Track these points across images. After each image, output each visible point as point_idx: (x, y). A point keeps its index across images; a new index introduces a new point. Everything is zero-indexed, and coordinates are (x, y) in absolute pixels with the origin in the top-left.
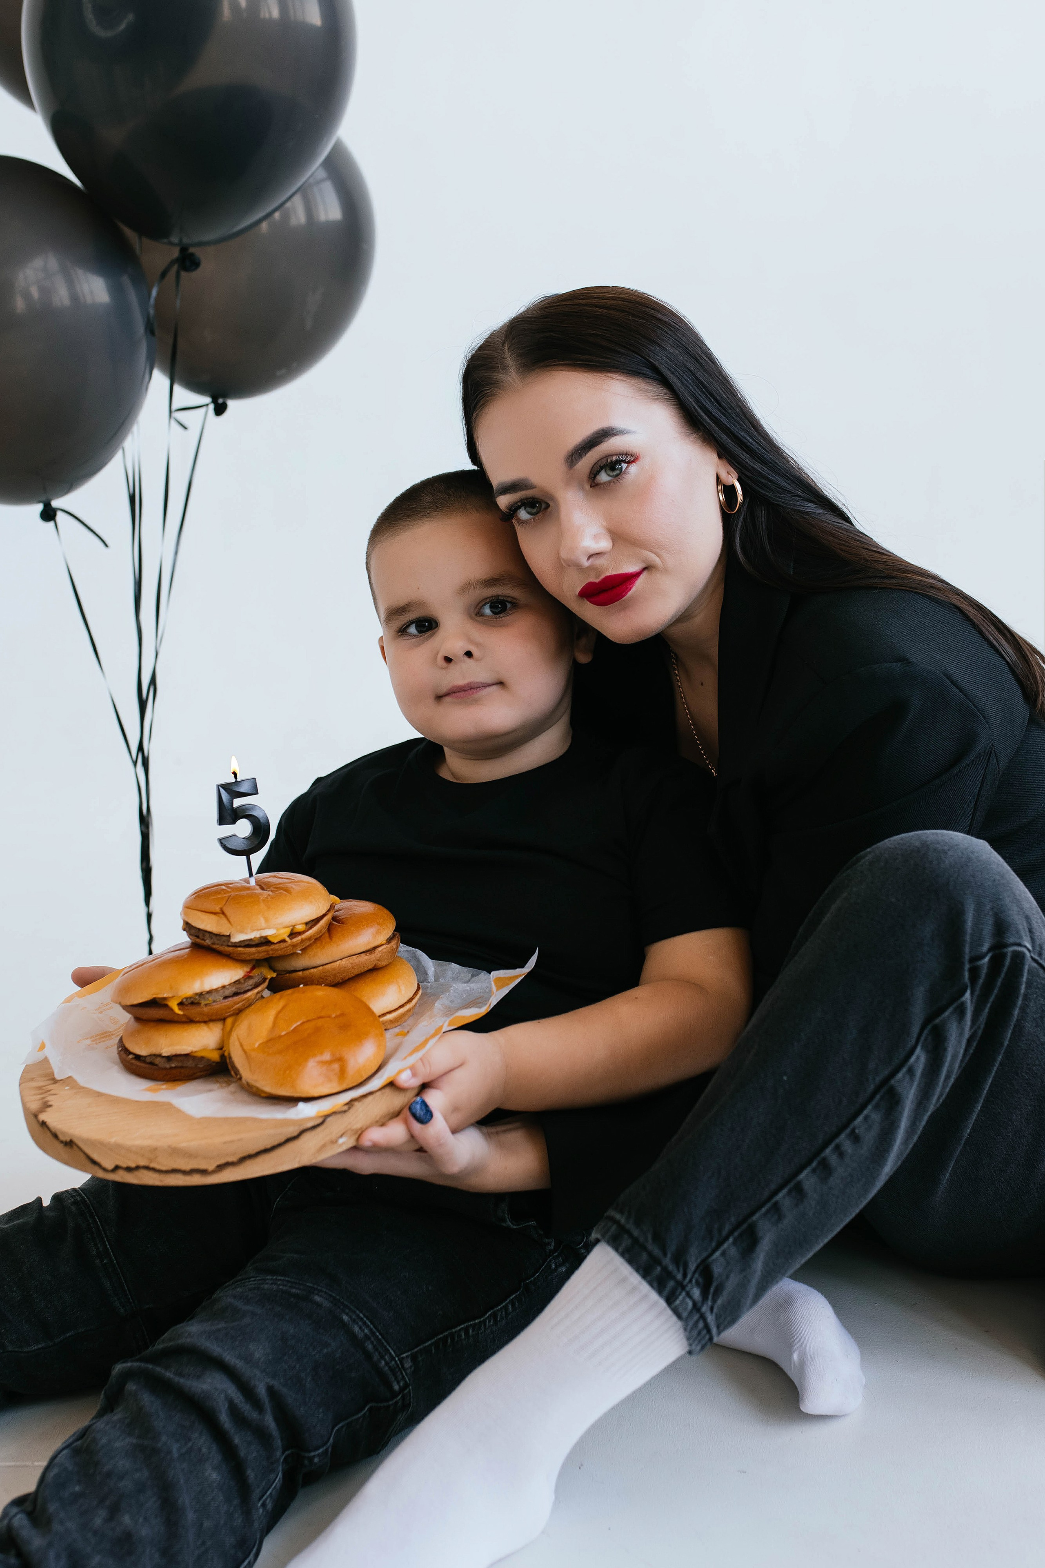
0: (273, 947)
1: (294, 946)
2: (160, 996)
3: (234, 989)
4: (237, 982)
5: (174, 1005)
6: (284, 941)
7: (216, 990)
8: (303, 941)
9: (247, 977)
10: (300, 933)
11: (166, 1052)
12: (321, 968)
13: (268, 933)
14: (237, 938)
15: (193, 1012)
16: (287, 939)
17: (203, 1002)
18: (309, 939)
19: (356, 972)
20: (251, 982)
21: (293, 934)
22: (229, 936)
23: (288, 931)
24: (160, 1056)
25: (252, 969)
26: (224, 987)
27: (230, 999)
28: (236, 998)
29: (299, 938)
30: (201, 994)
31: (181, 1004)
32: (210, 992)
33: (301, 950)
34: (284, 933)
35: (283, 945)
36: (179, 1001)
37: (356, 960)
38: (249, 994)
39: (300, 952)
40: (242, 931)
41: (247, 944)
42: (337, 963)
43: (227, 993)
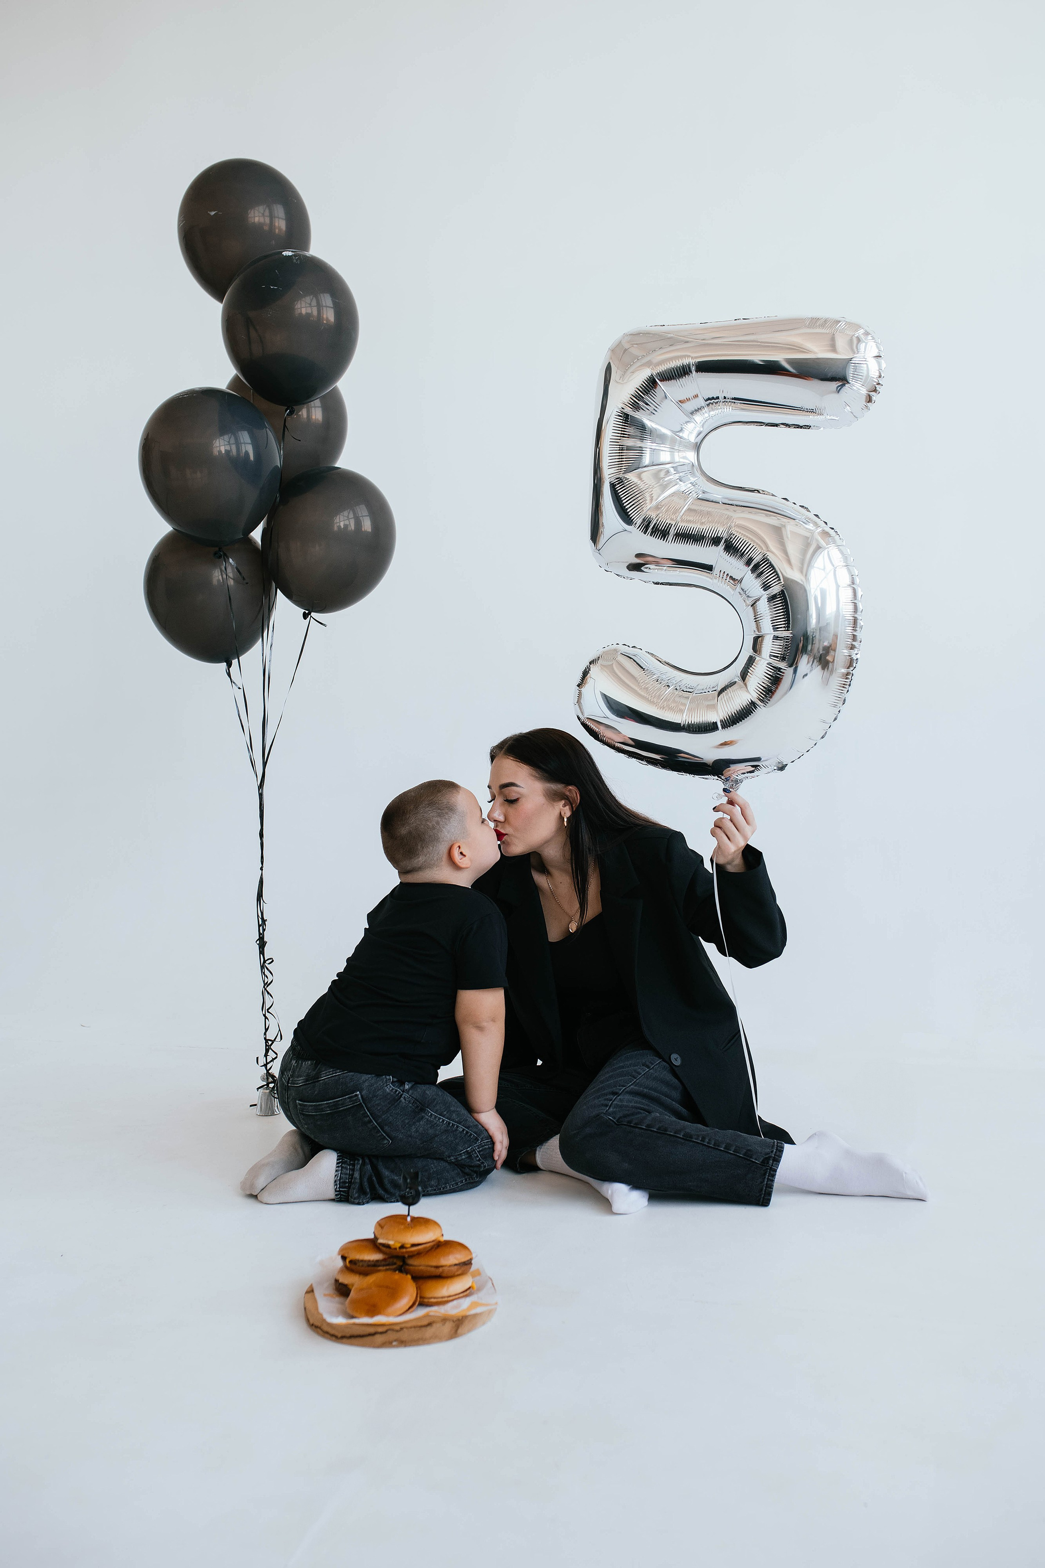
0: (391, 1250)
1: (403, 1253)
2: (345, 1255)
3: (373, 1263)
4: (377, 1261)
5: (347, 1261)
6: (396, 1249)
7: (365, 1261)
8: (407, 1251)
9: (384, 1260)
10: (406, 1248)
11: (341, 1281)
12: (414, 1268)
13: (391, 1243)
14: (379, 1242)
15: (353, 1266)
16: (398, 1249)
17: (360, 1264)
18: (412, 1252)
19: (426, 1274)
20: (383, 1263)
21: (402, 1247)
23: (399, 1245)
25: (388, 1258)
26: (369, 1261)
28: (373, 1268)
29: (404, 1250)
30: (357, 1262)
32: (362, 1261)
33: (408, 1257)
34: (398, 1245)
36: (351, 1260)
37: (428, 1269)
38: (382, 1267)
39: (406, 1257)
40: (383, 1238)
41: (383, 1245)
42: (420, 1268)
43: (369, 1263)
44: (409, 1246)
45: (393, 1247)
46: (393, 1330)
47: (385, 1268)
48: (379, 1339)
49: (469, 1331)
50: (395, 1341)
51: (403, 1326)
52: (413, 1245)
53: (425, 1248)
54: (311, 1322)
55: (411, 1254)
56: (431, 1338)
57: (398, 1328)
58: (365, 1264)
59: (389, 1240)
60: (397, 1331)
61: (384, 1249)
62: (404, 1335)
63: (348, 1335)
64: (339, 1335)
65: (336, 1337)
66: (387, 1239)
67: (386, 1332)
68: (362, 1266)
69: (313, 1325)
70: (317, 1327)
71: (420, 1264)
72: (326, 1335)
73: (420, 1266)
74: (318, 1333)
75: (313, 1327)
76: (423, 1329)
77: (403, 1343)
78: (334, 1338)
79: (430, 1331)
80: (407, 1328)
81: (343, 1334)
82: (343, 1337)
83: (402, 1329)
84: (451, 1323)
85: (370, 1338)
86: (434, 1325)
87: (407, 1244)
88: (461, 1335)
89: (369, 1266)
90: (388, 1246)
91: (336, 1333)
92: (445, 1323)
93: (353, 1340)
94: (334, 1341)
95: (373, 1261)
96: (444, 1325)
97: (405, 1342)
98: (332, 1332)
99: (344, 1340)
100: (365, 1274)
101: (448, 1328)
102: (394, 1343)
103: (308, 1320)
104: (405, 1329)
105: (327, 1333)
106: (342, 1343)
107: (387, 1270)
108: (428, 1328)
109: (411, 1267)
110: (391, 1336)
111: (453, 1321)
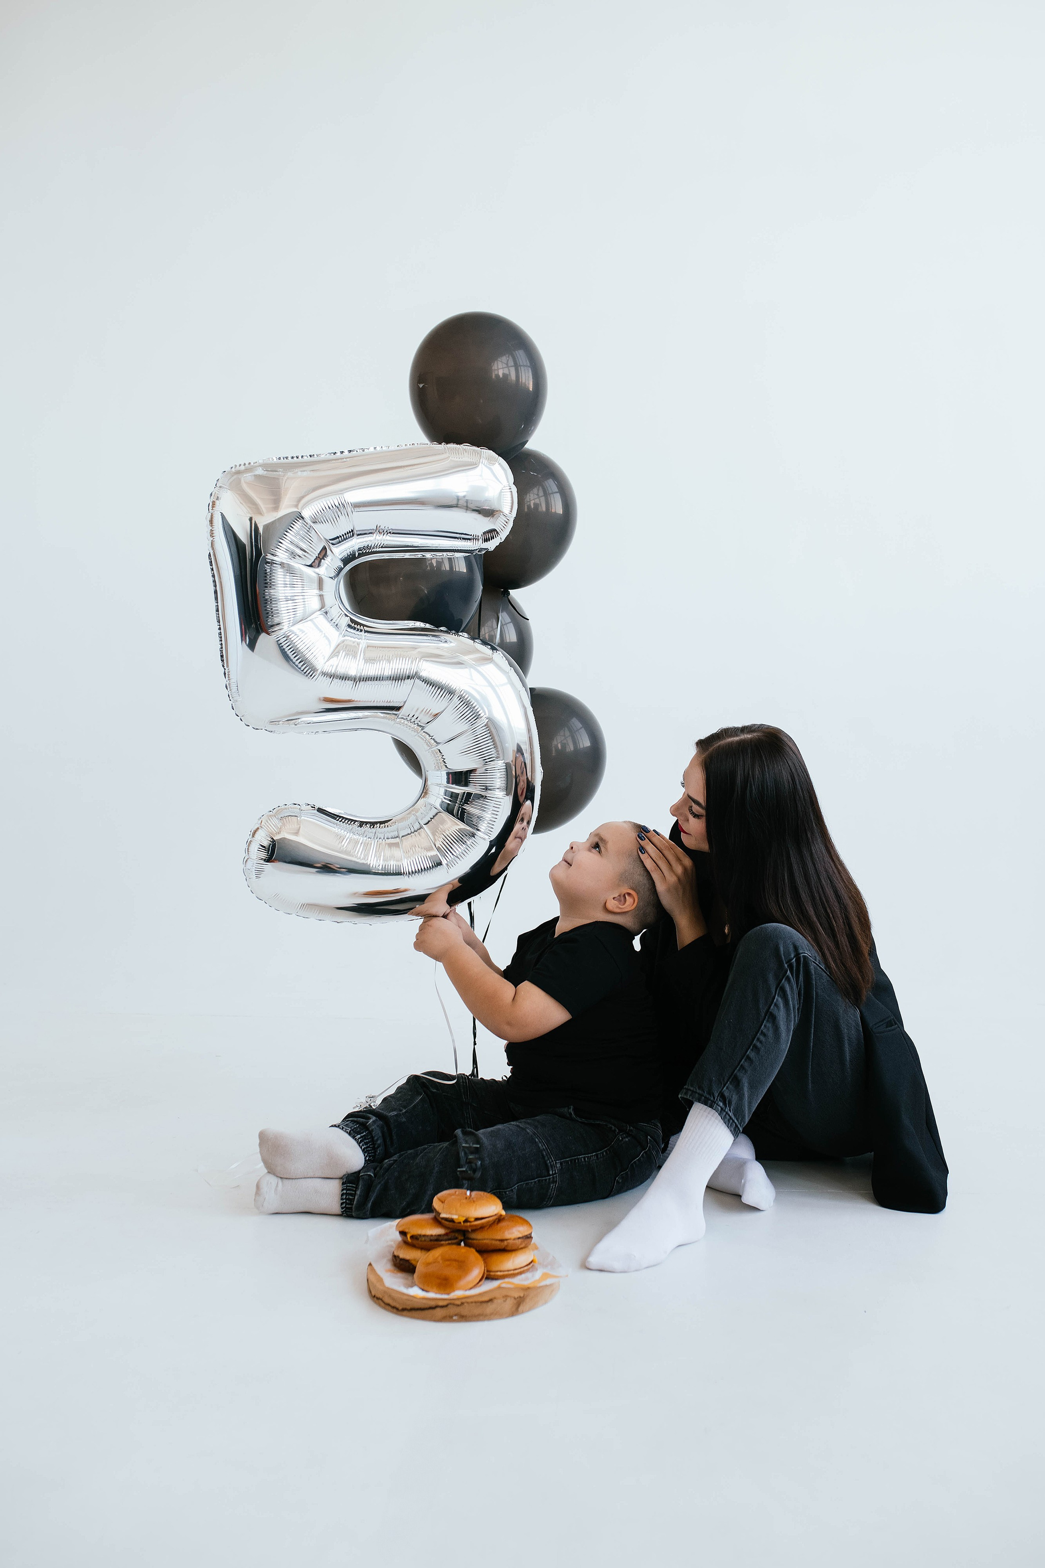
0: (456, 1224)
1: (466, 1227)
2: (405, 1231)
3: (435, 1238)
4: (439, 1235)
5: (409, 1236)
7: (428, 1236)
8: (470, 1226)
9: (446, 1234)
10: (470, 1222)
11: (401, 1256)
12: (477, 1241)
13: (455, 1217)
14: (443, 1215)
15: (415, 1242)
16: (462, 1223)
17: (420, 1239)
18: (475, 1225)
19: (492, 1248)
20: (445, 1237)
21: (466, 1221)
22: (440, 1214)
23: (464, 1219)
24: (398, 1257)
25: (450, 1232)
26: (432, 1235)
27: (432, 1242)
28: (435, 1243)
29: (469, 1224)
30: (420, 1235)
31: (412, 1237)
32: (424, 1236)
33: (472, 1230)
34: (462, 1219)
35: (460, 1225)
36: (411, 1235)
37: (494, 1242)
38: (442, 1242)
39: (470, 1231)
40: (446, 1213)
41: (446, 1219)
42: (485, 1241)
43: (432, 1238)
44: (473, 1220)
45: (456, 1221)
46: (454, 1304)
47: (447, 1242)
48: (439, 1312)
49: (530, 1309)
50: (455, 1315)
51: (463, 1301)
52: (477, 1219)
53: (488, 1222)
54: (373, 1294)
55: (474, 1228)
56: (491, 1314)
57: (458, 1302)
58: (428, 1239)
59: (452, 1214)
60: (458, 1305)
61: (447, 1223)
62: (464, 1310)
63: (409, 1308)
64: (400, 1308)
65: (397, 1309)
66: (449, 1213)
67: (446, 1306)
68: (425, 1241)
69: (374, 1296)
70: (378, 1299)
71: (484, 1238)
72: (388, 1307)
73: (484, 1239)
74: (380, 1305)
75: (375, 1299)
76: (485, 1305)
77: (463, 1318)
78: (395, 1310)
79: (490, 1308)
80: (468, 1303)
81: (405, 1307)
82: (404, 1310)
83: (462, 1304)
84: (513, 1299)
85: (431, 1311)
86: (495, 1301)
87: (471, 1218)
88: (523, 1312)
89: (431, 1240)
90: (452, 1221)
91: (397, 1306)
92: (506, 1299)
93: (414, 1313)
94: (396, 1313)
95: (435, 1235)
96: (504, 1301)
97: (466, 1316)
98: (393, 1304)
99: (405, 1313)
100: (427, 1249)
101: (509, 1304)
102: (454, 1318)
103: (370, 1292)
104: (465, 1304)
105: (388, 1305)
106: (402, 1315)
107: (449, 1244)
108: (489, 1303)
109: (475, 1241)
110: (452, 1310)
111: (515, 1299)
